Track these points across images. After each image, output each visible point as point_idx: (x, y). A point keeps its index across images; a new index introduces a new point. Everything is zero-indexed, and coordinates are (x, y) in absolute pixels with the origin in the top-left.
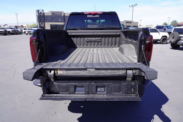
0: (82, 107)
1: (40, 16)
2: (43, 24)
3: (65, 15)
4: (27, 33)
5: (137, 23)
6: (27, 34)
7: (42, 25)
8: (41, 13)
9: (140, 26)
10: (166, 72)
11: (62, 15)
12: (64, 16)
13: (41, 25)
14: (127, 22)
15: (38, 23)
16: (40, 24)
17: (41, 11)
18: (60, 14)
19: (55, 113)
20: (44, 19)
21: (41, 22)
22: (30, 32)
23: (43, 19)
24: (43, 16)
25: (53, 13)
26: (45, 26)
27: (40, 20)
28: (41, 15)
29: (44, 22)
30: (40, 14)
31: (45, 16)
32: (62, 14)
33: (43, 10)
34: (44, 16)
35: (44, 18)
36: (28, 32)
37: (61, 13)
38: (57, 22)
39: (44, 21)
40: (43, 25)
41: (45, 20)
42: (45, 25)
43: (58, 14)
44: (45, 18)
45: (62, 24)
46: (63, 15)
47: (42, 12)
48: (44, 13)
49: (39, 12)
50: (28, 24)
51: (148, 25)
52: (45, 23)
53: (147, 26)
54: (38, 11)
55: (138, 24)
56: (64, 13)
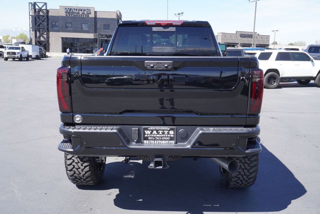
0: (141, 200)
1: (39, 16)
2: (45, 36)
3: (98, 17)
4: (6, 55)
5: (268, 37)
6: (6, 59)
7: (42, 39)
8: (40, 10)
9: (273, 44)
10: (313, 145)
11: (90, 16)
12: (95, 18)
13: (39, 37)
14: (243, 35)
15: (34, 32)
16: (38, 35)
17: (40, 5)
18: (85, 12)
19: (91, 209)
20: (48, 25)
21: (39, 31)
22: (14, 53)
23: (45, 23)
24: (45, 17)
25: (69, 11)
26: (48, 41)
27: (39, 25)
28: (41, 14)
29: (48, 31)
30: (39, 12)
31: (50, 18)
32: (90, 13)
33: (46, 4)
34: (48, 16)
35: (48, 21)
36: (8, 53)
37: (88, 10)
38: (78, 32)
39: (48, 29)
40: (44, 38)
41: (50, 25)
42: (48, 37)
43: (80, 12)
44: (50, 22)
45: (91, 36)
46: (92, 15)
47: (44, 8)
48: (48, 11)
49: (37, 7)
50: (6, 35)
51: (293, 43)
52: (51, 33)
53: (291, 44)
54: (35, 4)
55: (269, 41)
56: (96, 12)
